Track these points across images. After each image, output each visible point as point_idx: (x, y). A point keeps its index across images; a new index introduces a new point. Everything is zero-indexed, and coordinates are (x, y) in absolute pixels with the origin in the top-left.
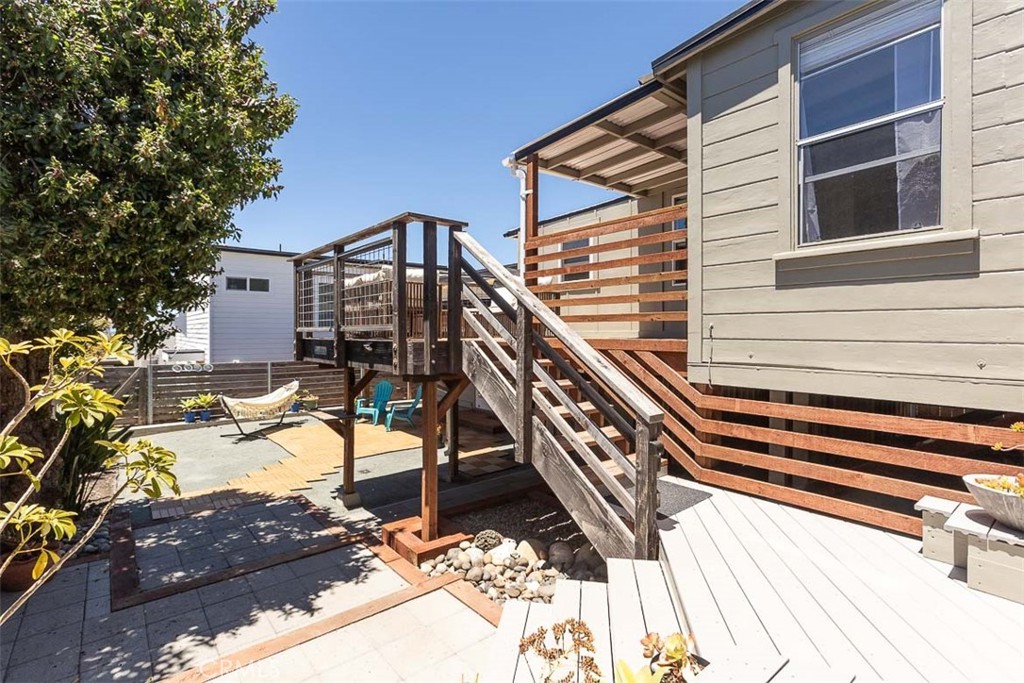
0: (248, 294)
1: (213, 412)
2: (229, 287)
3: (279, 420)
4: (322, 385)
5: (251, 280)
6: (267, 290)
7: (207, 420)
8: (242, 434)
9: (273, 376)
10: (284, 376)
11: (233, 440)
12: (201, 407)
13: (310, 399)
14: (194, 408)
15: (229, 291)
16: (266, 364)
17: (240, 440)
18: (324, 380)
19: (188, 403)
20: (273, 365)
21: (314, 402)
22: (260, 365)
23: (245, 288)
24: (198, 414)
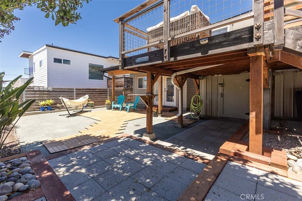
0: (62, 65)
1: (52, 107)
2: (55, 62)
3: (82, 110)
4: (94, 98)
5: (63, 60)
6: (70, 64)
7: (50, 110)
8: (69, 114)
9: (76, 94)
10: (80, 94)
11: (66, 116)
12: (47, 105)
13: (91, 103)
14: (44, 105)
15: (55, 63)
16: (74, 89)
17: (69, 116)
18: (95, 96)
19: (42, 103)
20: (76, 89)
21: (92, 104)
22: (71, 89)
23: (61, 63)
24: (46, 108)
